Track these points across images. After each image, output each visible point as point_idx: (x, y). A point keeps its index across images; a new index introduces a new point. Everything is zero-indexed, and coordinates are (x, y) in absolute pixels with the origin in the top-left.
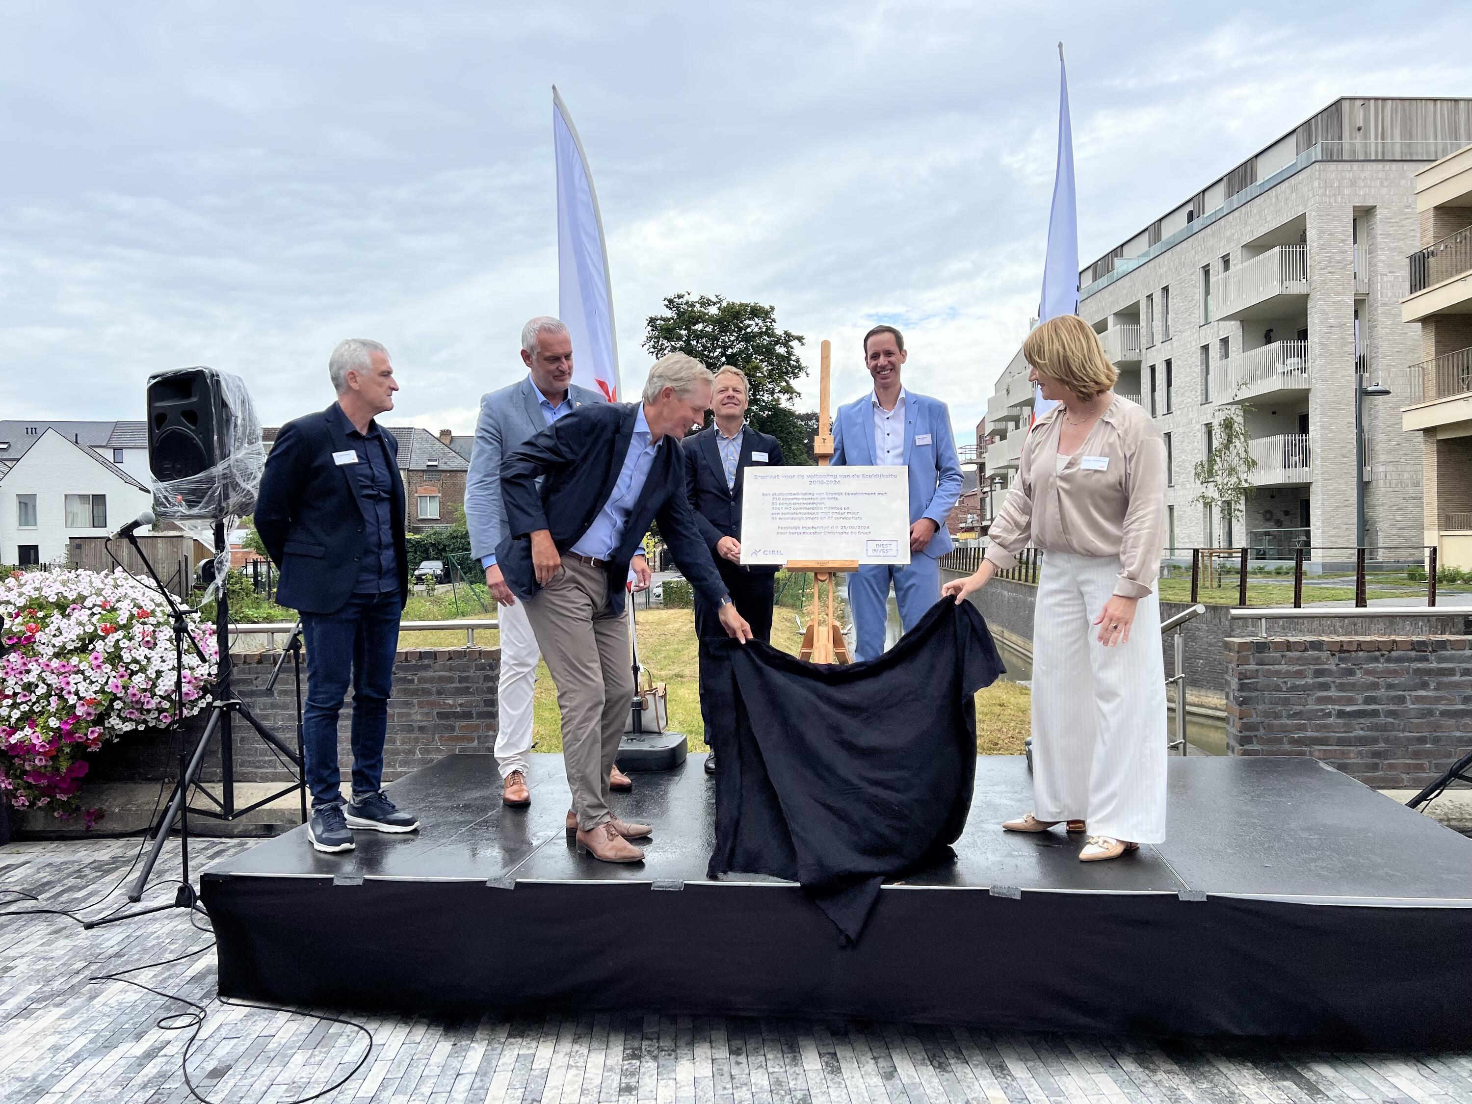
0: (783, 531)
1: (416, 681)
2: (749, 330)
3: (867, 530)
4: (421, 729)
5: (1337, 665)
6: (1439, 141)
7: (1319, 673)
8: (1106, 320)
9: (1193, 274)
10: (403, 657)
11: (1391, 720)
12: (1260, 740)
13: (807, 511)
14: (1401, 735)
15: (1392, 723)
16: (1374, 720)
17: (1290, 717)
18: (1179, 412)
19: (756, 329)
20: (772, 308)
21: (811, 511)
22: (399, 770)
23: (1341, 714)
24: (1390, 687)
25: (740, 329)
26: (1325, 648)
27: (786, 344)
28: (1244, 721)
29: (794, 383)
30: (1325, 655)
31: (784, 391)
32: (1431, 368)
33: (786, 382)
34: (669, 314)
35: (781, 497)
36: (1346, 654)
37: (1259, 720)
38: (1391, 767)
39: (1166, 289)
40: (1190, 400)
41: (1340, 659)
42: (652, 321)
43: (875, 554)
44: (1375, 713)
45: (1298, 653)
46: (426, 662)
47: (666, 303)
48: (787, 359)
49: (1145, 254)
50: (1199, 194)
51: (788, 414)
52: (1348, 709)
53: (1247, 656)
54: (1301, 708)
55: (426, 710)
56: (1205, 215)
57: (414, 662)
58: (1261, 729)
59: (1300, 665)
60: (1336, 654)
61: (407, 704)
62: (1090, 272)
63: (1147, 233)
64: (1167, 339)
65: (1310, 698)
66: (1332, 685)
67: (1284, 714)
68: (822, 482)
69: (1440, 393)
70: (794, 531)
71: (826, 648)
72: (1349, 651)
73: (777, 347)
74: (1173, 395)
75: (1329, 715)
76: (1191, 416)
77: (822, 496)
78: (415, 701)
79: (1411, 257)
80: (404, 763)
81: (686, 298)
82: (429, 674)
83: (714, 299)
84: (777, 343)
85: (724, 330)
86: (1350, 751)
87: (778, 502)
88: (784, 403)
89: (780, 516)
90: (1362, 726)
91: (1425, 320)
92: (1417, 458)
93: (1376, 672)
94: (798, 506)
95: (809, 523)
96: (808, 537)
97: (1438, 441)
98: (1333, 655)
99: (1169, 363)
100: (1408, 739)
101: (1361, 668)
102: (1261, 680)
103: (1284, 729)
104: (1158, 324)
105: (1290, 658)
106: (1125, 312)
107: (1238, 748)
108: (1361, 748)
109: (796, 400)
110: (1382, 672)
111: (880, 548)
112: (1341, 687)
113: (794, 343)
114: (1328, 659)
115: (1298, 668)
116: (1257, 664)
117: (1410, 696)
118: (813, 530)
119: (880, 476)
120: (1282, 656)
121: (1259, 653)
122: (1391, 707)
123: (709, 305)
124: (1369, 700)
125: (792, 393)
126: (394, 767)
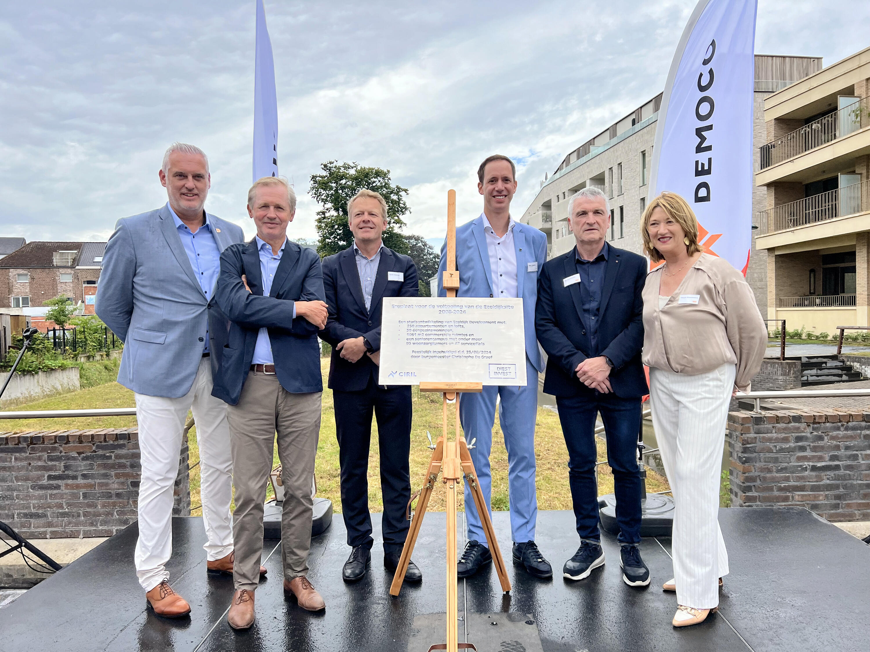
0: (417, 354)
1: (113, 458)
2: (374, 185)
3: (489, 355)
4: (118, 495)
5: (812, 433)
6: (774, 80)
7: (799, 439)
8: (585, 182)
9: (636, 156)
10: (103, 438)
11: (848, 472)
12: (757, 489)
13: (437, 337)
14: (855, 483)
15: (849, 475)
16: (837, 472)
17: (778, 471)
18: (627, 237)
19: (379, 184)
20: (389, 171)
21: (441, 337)
22: (101, 528)
23: (814, 468)
24: (847, 448)
25: (369, 184)
26: (803, 421)
27: (397, 194)
28: (747, 475)
29: (402, 217)
30: (803, 425)
31: (396, 222)
32: (772, 213)
33: (398, 217)
34: (324, 173)
35: (415, 324)
36: (818, 425)
37: (757, 474)
38: (848, 506)
39: (620, 164)
40: (634, 230)
41: (814, 429)
42: (314, 177)
43: (497, 376)
44: (837, 467)
45: (784, 425)
46: (121, 442)
47: (323, 166)
48: (398, 202)
49: (608, 144)
50: (638, 109)
51: (399, 236)
52: (819, 465)
53: (749, 427)
54: (786, 464)
55: (122, 480)
56: (642, 122)
57: (112, 442)
58: (758, 480)
59: (786, 433)
60: (811, 425)
61: (105, 476)
62: (576, 153)
63: (608, 131)
64: (621, 194)
65: (792, 457)
66: (808, 447)
67: (774, 469)
68: (450, 312)
69: (777, 228)
70: (426, 354)
71: (454, 463)
72: (819, 423)
73: (392, 195)
74: (624, 227)
75: (806, 469)
76: (634, 240)
77: (450, 324)
78: (113, 473)
79: (761, 148)
80: (105, 523)
81: (335, 163)
82: (123, 452)
83: (352, 165)
84: (392, 193)
85: (359, 184)
86: (819, 495)
87: (412, 328)
88: (397, 229)
89: (414, 341)
90: (828, 477)
91: (769, 185)
92: (761, 265)
93: (839, 438)
94: (429, 332)
95: (439, 348)
96: (439, 360)
97: (776, 255)
98: (809, 426)
99: (622, 208)
100: (860, 485)
101: (828, 435)
102: (759, 445)
103: (774, 480)
104: (615, 185)
105: (779, 429)
106: (598, 177)
107: (740, 493)
108: (827, 493)
109: (404, 227)
110: (841, 438)
111: (500, 371)
112: (815, 449)
113: (403, 193)
114: (805, 429)
115: (784, 435)
116: (756, 433)
117: (861, 454)
118: (442, 354)
119: (499, 307)
120: (773, 427)
121: (757, 424)
122: (849, 463)
123: (349, 168)
124: (833, 458)
125: (401, 224)
126: (96, 526)
